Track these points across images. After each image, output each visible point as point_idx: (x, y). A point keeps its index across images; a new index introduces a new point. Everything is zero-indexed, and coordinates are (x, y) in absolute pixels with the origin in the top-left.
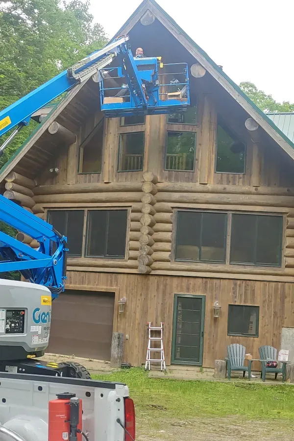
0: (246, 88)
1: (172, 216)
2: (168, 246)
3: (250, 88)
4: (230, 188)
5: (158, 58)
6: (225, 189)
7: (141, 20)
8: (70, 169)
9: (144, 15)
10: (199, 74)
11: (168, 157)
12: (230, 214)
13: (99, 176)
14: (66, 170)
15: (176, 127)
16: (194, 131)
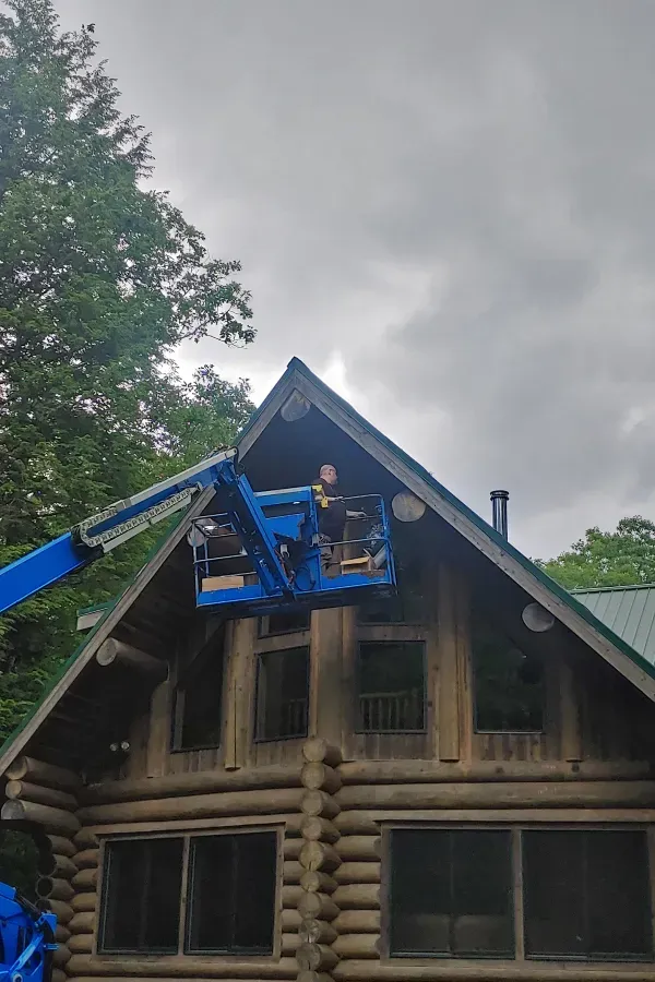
0: (633, 533)
1: (378, 842)
2: (371, 918)
3: (644, 532)
4: (514, 767)
5: (314, 487)
6: (499, 770)
7: (283, 411)
8: (153, 743)
9: (287, 399)
10: (410, 513)
11: (367, 702)
12: (517, 831)
13: (215, 754)
14: (144, 745)
15: (380, 633)
16: (419, 638)
